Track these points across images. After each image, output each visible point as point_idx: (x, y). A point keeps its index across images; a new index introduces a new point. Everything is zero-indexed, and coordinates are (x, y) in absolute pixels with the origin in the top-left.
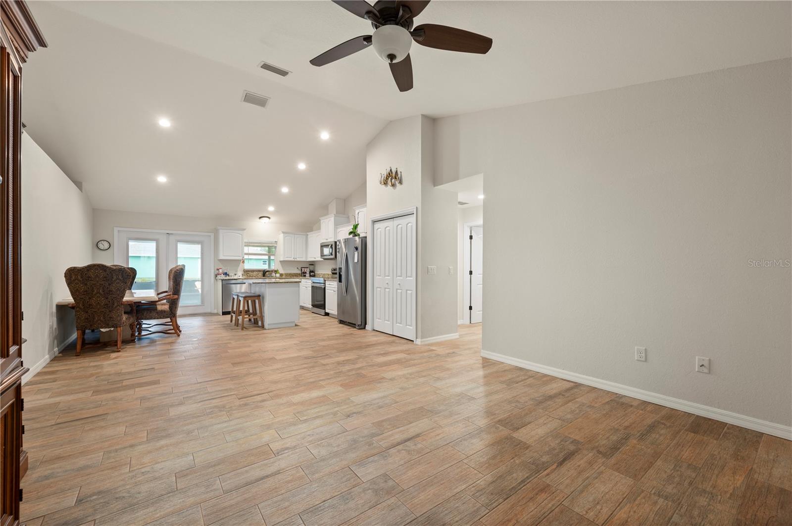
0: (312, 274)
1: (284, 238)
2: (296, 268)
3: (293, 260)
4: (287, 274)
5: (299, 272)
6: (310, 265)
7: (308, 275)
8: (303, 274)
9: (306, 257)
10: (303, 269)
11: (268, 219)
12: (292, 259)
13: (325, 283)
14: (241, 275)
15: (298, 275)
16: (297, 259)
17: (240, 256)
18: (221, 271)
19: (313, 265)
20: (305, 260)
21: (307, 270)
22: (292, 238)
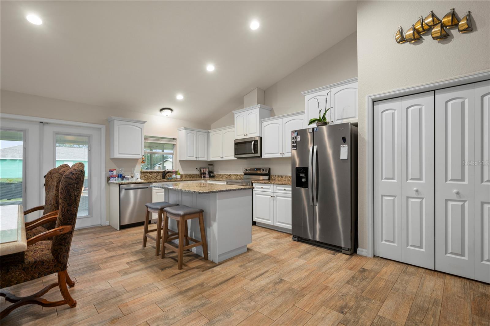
0: (211, 174)
1: (187, 134)
4: (187, 175)
5: (198, 173)
7: (207, 176)
8: (202, 176)
9: (207, 158)
10: (202, 170)
11: (170, 111)
12: (194, 159)
15: (197, 176)
16: (199, 158)
17: (139, 155)
18: (115, 173)
19: (212, 165)
20: (206, 160)
21: (206, 171)
22: (195, 136)
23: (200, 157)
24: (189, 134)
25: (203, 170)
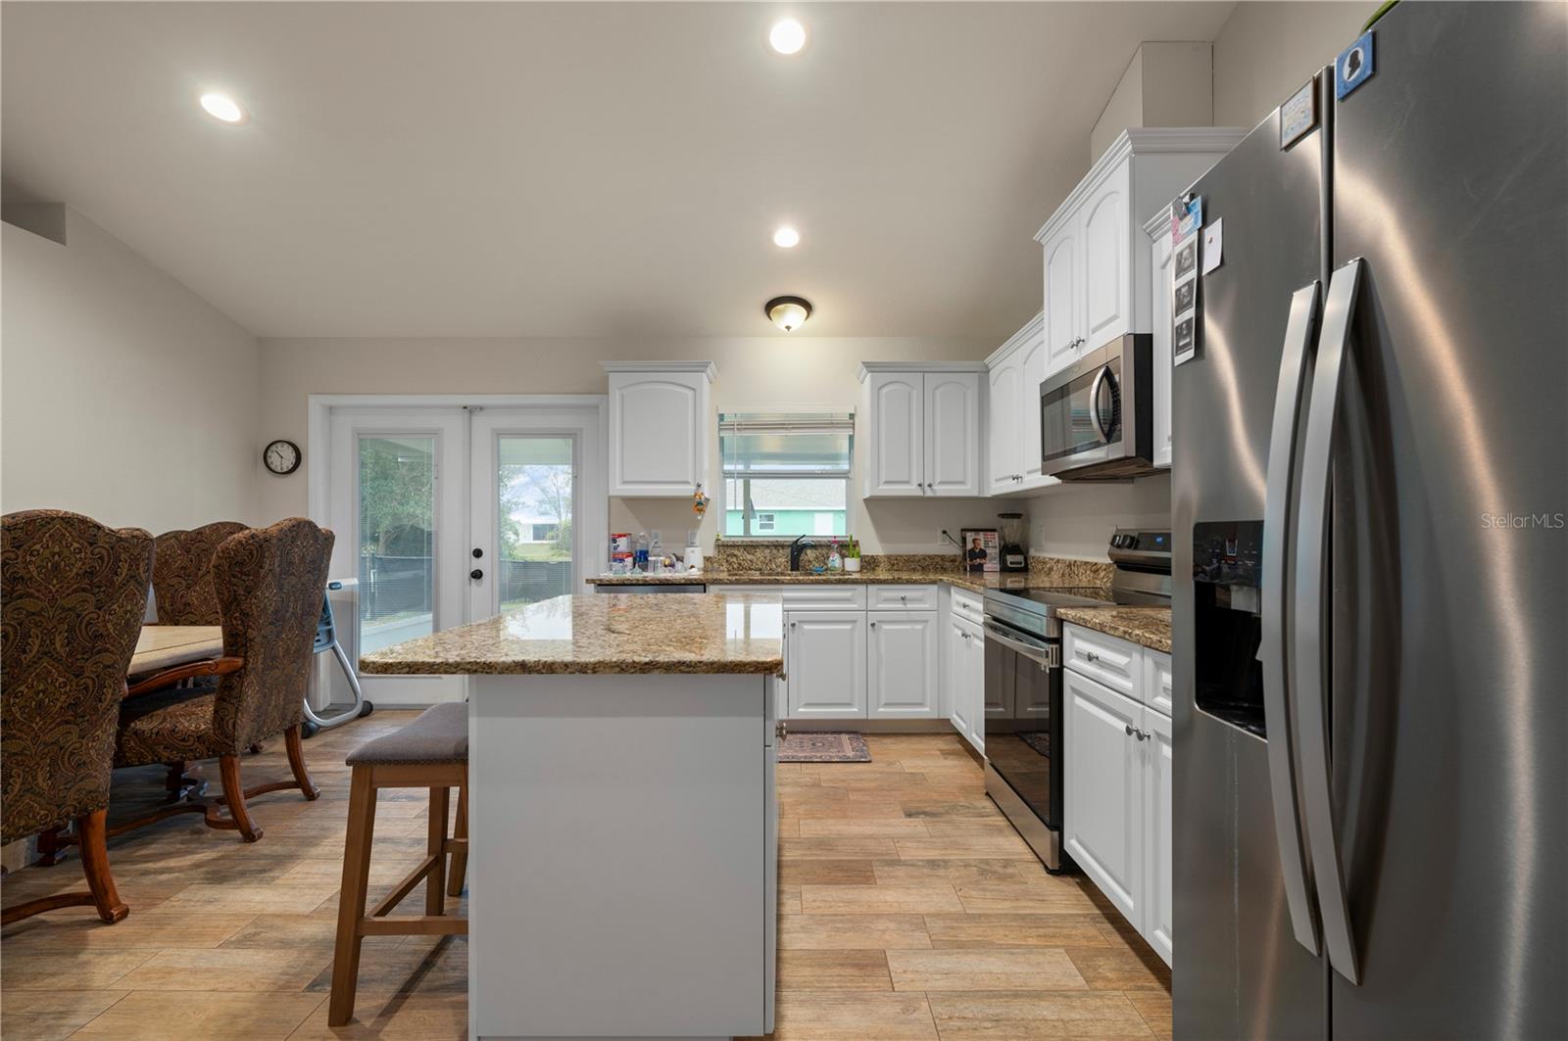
0: (1010, 558)
1: (877, 390)
2: (940, 533)
3: (919, 493)
4: (897, 558)
5: (954, 550)
6: (1003, 516)
7: (991, 565)
8: (970, 563)
9: (981, 486)
10: (970, 536)
11: (802, 311)
12: (911, 490)
13: (1058, 641)
14: (699, 563)
15: (948, 564)
16: (935, 488)
17: (688, 483)
18: (623, 544)
19: (1018, 516)
20: (975, 493)
21: (986, 542)
22: (914, 392)
23: (941, 483)
24: (884, 391)
25: (974, 540)
